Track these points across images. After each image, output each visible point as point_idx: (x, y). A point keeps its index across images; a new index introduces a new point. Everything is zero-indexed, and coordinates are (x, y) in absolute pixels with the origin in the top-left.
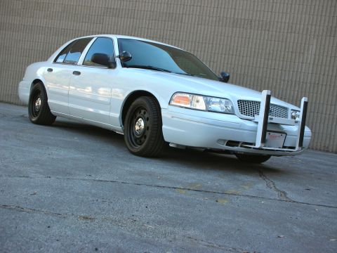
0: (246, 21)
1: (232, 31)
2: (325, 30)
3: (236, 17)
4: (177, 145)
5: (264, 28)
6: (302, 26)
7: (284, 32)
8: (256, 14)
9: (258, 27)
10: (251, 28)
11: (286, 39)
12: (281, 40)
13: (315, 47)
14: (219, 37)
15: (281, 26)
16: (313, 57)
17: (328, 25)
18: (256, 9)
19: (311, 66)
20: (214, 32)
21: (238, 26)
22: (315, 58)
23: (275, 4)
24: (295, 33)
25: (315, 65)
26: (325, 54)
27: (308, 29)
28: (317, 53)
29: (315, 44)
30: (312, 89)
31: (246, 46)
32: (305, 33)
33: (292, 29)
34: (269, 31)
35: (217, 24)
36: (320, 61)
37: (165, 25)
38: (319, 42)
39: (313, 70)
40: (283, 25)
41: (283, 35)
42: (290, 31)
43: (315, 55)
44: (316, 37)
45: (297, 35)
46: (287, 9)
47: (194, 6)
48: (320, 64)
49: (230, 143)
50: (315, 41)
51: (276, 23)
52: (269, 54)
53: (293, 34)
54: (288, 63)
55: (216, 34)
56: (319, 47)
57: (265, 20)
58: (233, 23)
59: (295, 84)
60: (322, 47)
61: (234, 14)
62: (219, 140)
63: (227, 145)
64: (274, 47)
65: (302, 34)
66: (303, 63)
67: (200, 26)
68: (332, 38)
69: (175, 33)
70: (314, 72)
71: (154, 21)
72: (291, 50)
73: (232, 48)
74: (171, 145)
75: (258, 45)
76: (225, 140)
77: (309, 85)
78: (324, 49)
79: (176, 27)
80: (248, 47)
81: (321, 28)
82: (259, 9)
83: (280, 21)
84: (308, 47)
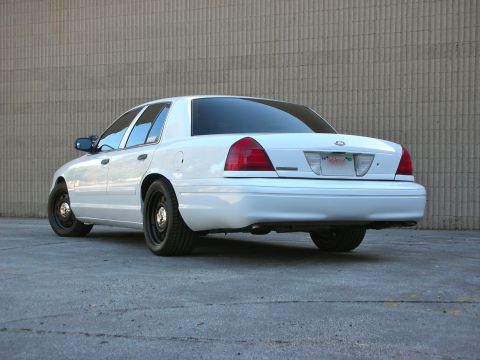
0: (450, 47)
1: (430, 65)
8: (465, 33)
9: (470, 53)
14: (410, 77)
18: (462, 25)
20: (401, 70)
35: (404, 58)
37: (323, 70)
47: (364, 35)
55: (404, 72)
58: (429, 53)
67: (377, 65)
71: (306, 67)
73: (432, 90)
80: (457, 86)
82: (468, 24)
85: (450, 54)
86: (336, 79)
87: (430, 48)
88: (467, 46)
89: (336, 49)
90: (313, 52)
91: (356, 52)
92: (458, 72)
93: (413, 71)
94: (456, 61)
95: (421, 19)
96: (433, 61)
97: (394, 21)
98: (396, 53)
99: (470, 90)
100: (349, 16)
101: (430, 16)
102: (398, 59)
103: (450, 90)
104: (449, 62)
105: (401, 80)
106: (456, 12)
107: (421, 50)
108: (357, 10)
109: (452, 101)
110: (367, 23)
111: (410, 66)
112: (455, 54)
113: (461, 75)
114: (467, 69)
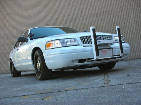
0: (101, 13)
1: (97, 19)
2: (135, 6)
3: (97, 12)
4: (56, 69)
5: (109, 13)
6: (125, 8)
7: (118, 12)
8: (105, 9)
9: (107, 14)
10: (104, 15)
11: (120, 15)
12: (118, 16)
13: (133, 14)
14: (92, 23)
15: (116, 10)
16: (133, 18)
17: (136, 4)
18: (104, 7)
19: (134, 23)
20: (90, 21)
21: (99, 16)
22: (134, 19)
23: (111, 2)
24: (123, 11)
25: (136, 22)
26: (138, 16)
27: (128, 8)
28: (135, 16)
29: (132, 13)
30: (137, 32)
31: (104, 23)
32: (127, 10)
33: (121, 10)
34: (112, 14)
35: (90, 17)
36: (137, 20)
37: (69, 24)
38: (134, 12)
39: (135, 24)
40: (117, 9)
41: (118, 14)
42: (120, 11)
43: (134, 18)
44: (132, 10)
45: (124, 12)
46: (117, 3)
47: (79, 13)
48: (137, 21)
49: (81, 61)
50: (132, 11)
51: (114, 10)
52: (115, 23)
53: (122, 12)
54: (124, 24)
55: (91, 21)
56: (135, 14)
57: (109, 10)
58: (96, 15)
59: (129, 32)
60: (136, 13)
61: (96, 11)
62: (73, 61)
63: (79, 63)
64: (116, 20)
65: (126, 11)
66: (130, 22)
67: (83, 21)
68: (139, 8)
69: (74, 26)
70: (136, 25)
71: (65, 24)
72: (123, 19)
73: (99, 25)
74: (53, 71)
75: (109, 21)
76: (77, 60)
77: (135, 31)
78: (137, 14)
79: (74, 24)
80: (105, 23)
81: (133, 6)
82: (105, 6)
83: (115, 8)
84: (130, 15)
85: (102, 15)
86: (73, 26)
87: (96, 14)
88: (106, 12)
89: (72, 18)
90: (66, 20)
91: (77, 18)
92: (105, 19)
93: (93, 21)
94: (104, 16)
95: (93, 7)
96: (97, 17)
97: (86, 8)
98: (88, 17)
99: (108, 24)
100: (74, 9)
101: (95, 6)
102: (88, 18)
103: (103, 24)
104: (102, 17)
105: (90, 23)
106: (101, 3)
107: (94, 15)
108: (76, 7)
109: (104, 27)
110: (79, 10)
111: (92, 20)
112: (103, 14)
113: (105, 20)
114: (107, 18)
